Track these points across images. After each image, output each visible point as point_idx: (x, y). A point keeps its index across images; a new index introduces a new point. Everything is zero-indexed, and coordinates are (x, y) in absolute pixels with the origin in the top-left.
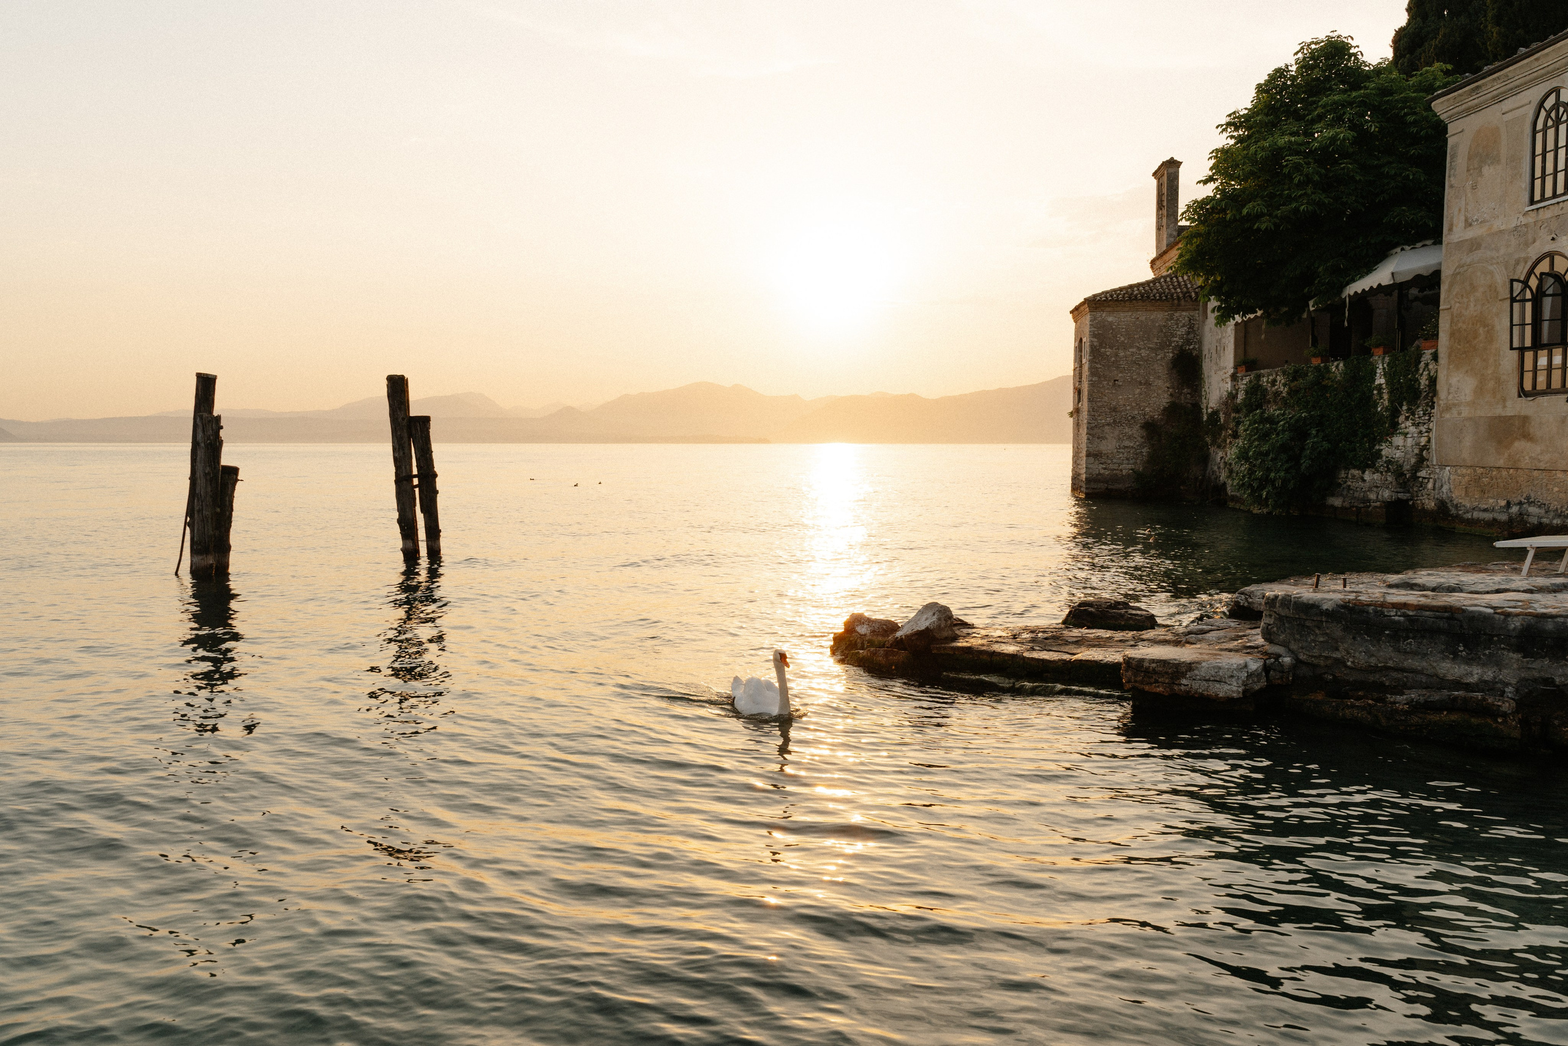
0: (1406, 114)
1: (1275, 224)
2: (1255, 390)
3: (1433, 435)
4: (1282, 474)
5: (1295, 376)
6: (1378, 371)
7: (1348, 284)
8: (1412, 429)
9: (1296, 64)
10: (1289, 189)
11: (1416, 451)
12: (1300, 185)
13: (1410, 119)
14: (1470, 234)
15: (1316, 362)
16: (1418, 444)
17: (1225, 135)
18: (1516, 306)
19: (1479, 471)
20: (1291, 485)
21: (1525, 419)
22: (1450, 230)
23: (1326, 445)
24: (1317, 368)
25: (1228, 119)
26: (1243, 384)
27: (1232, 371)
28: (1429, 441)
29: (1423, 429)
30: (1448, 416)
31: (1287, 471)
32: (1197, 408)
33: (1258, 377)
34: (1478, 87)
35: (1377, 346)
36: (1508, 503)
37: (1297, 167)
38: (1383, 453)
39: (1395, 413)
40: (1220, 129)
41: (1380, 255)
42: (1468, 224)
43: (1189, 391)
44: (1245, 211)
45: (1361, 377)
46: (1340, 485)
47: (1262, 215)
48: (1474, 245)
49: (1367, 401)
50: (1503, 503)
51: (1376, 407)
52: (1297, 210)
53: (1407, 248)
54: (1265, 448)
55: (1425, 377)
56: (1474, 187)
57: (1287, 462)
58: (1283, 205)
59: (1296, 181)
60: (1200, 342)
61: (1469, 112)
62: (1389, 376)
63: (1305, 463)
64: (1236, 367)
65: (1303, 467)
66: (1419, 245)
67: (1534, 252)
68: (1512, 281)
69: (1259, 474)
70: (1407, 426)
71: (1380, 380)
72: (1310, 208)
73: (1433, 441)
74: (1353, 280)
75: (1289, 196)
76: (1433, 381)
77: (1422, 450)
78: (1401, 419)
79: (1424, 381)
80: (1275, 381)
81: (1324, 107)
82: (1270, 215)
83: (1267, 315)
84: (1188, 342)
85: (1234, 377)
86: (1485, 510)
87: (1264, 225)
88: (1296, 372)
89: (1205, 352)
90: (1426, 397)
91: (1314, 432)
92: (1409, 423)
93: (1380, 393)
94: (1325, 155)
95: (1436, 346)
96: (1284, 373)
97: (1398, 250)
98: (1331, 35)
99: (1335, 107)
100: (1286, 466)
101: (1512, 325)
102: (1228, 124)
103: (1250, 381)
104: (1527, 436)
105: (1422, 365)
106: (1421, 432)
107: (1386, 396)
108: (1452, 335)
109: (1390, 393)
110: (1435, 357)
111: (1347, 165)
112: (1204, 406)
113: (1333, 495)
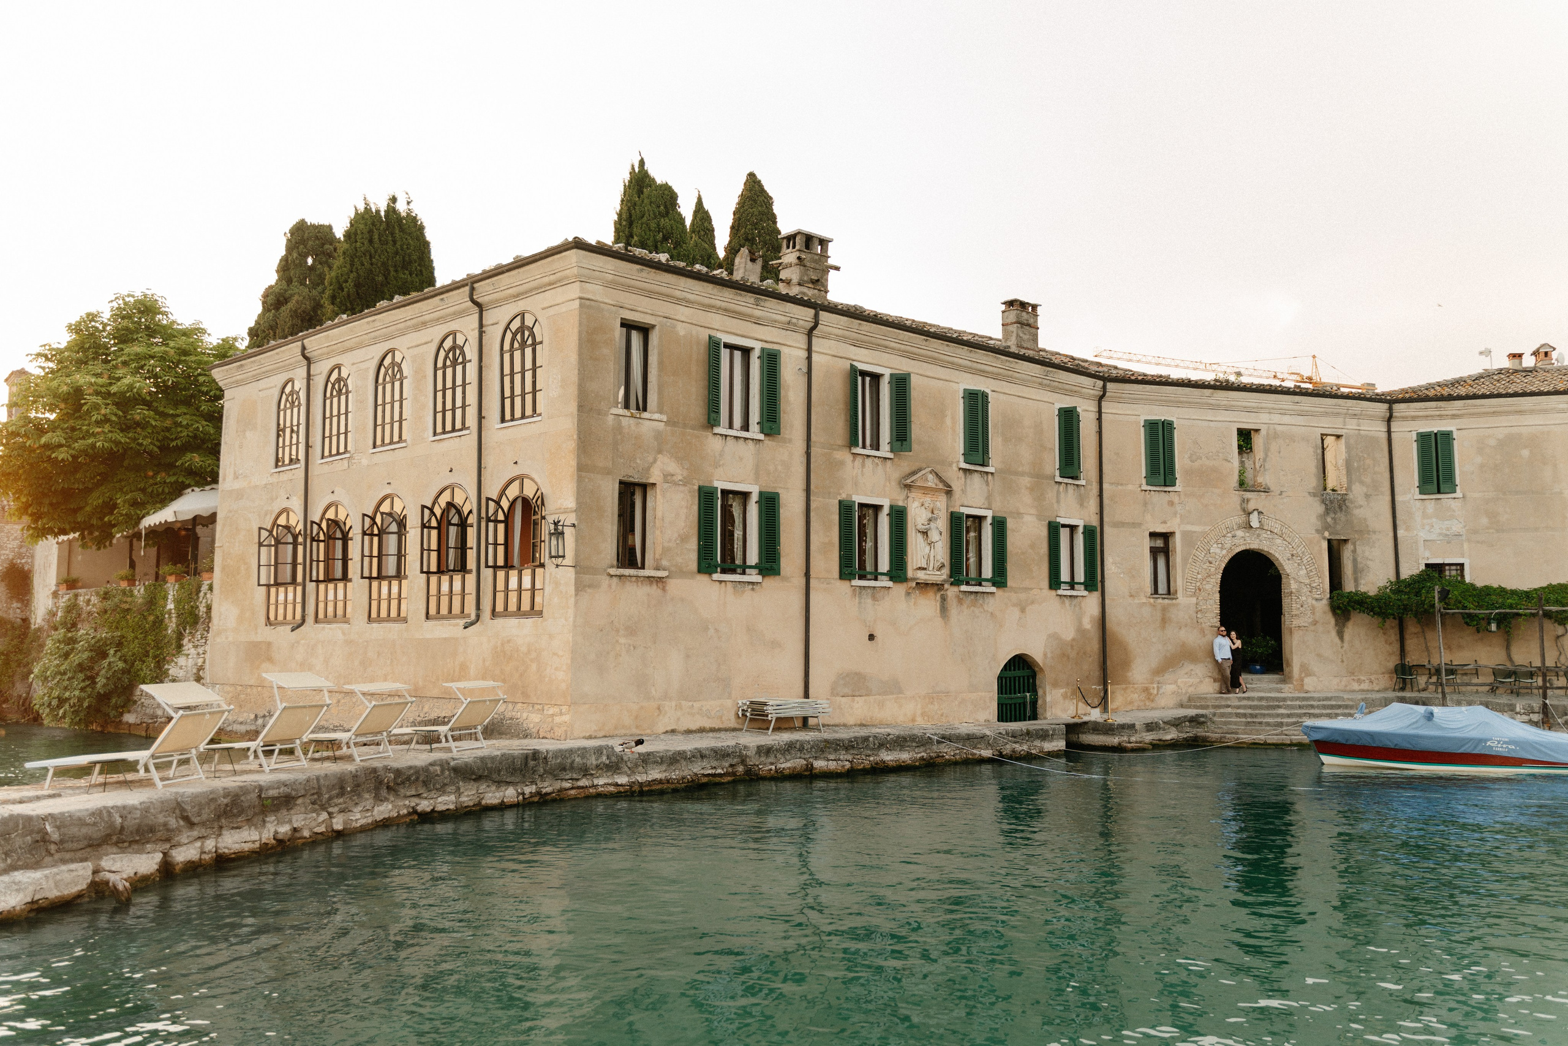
0: (200, 375)
1: (72, 456)
2: (72, 607)
3: (207, 656)
4: (77, 693)
5: (106, 596)
6: (170, 597)
7: (143, 517)
8: (193, 651)
9: (112, 310)
10: (89, 425)
11: (195, 671)
12: (98, 423)
13: (201, 379)
14: (237, 485)
15: (124, 585)
16: (196, 664)
17: (35, 363)
18: (263, 549)
19: (239, 688)
20: (86, 704)
21: (269, 644)
22: (224, 479)
23: (121, 665)
24: (124, 592)
25: (38, 350)
26: (63, 601)
27: (54, 588)
28: (204, 662)
29: (201, 650)
30: (218, 640)
31: (82, 689)
32: (26, 621)
33: (76, 596)
34: (242, 366)
35: (171, 574)
36: (256, 716)
37: (96, 407)
38: (170, 672)
39: (180, 636)
40: (30, 358)
41: (177, 492)
42: (236, 477)
43: (19, 605)
44: (43, 440)
45: (153, 601)
46: (135, 702)
47: (61, 446)
48: (239, 495)
49: (159, 623)
50: (252, 716)
51: (166, 630)
52: (93, 446)
53: (196, 489)
54: (63, 668)
55: (203, 604)
56: (241, 447)
57: (83, 681)
58: (83, 438)
59: (94, 419)
60: (33, 557)
61: (239, 384)
62: (178, 601)
63: (101, 681)
64: (58, 585)
65: (98, 686)
66: (208, 488)
67: (277, 508)
68: (260, 529)
69: (56, 693)
70: (188, 645)
71: (171, 606)
72: (106, 445)
73: (207, 662)
74: (148, 514)
75: (88, 431)
76: (209, 608)
77: (199, 670)
78: (185, 641)
79: (202, 609)
80: (89, 599)
81: (129, 355)
82: (69, 447)
83: (83, 537)
84: (20, 556)
85: (55, 594)
86: (241, 723)
87: (62, 455)
88: (106, 593)
89: (36, 567)
90: (203, 623)
91: (112, 652)
92: (190, 645)
93: (170, 618)
94: (126, 401)
95: (211, 578)
96: (97, 594)
97: (189, 490)
98: (148, 292)
99: (139, 357)
100: (82, 685)
101: (259, 566)
102: (39, 355)
103: (69, 600)
104: (270, 659)
105: (202, 594)
106: (198, 654)
107: (174, 620)
108: (223, 569)
109: (178, 616)
110: (211, 588)
111: (139, 413)
112: (32, 621)
113: (129, 712)
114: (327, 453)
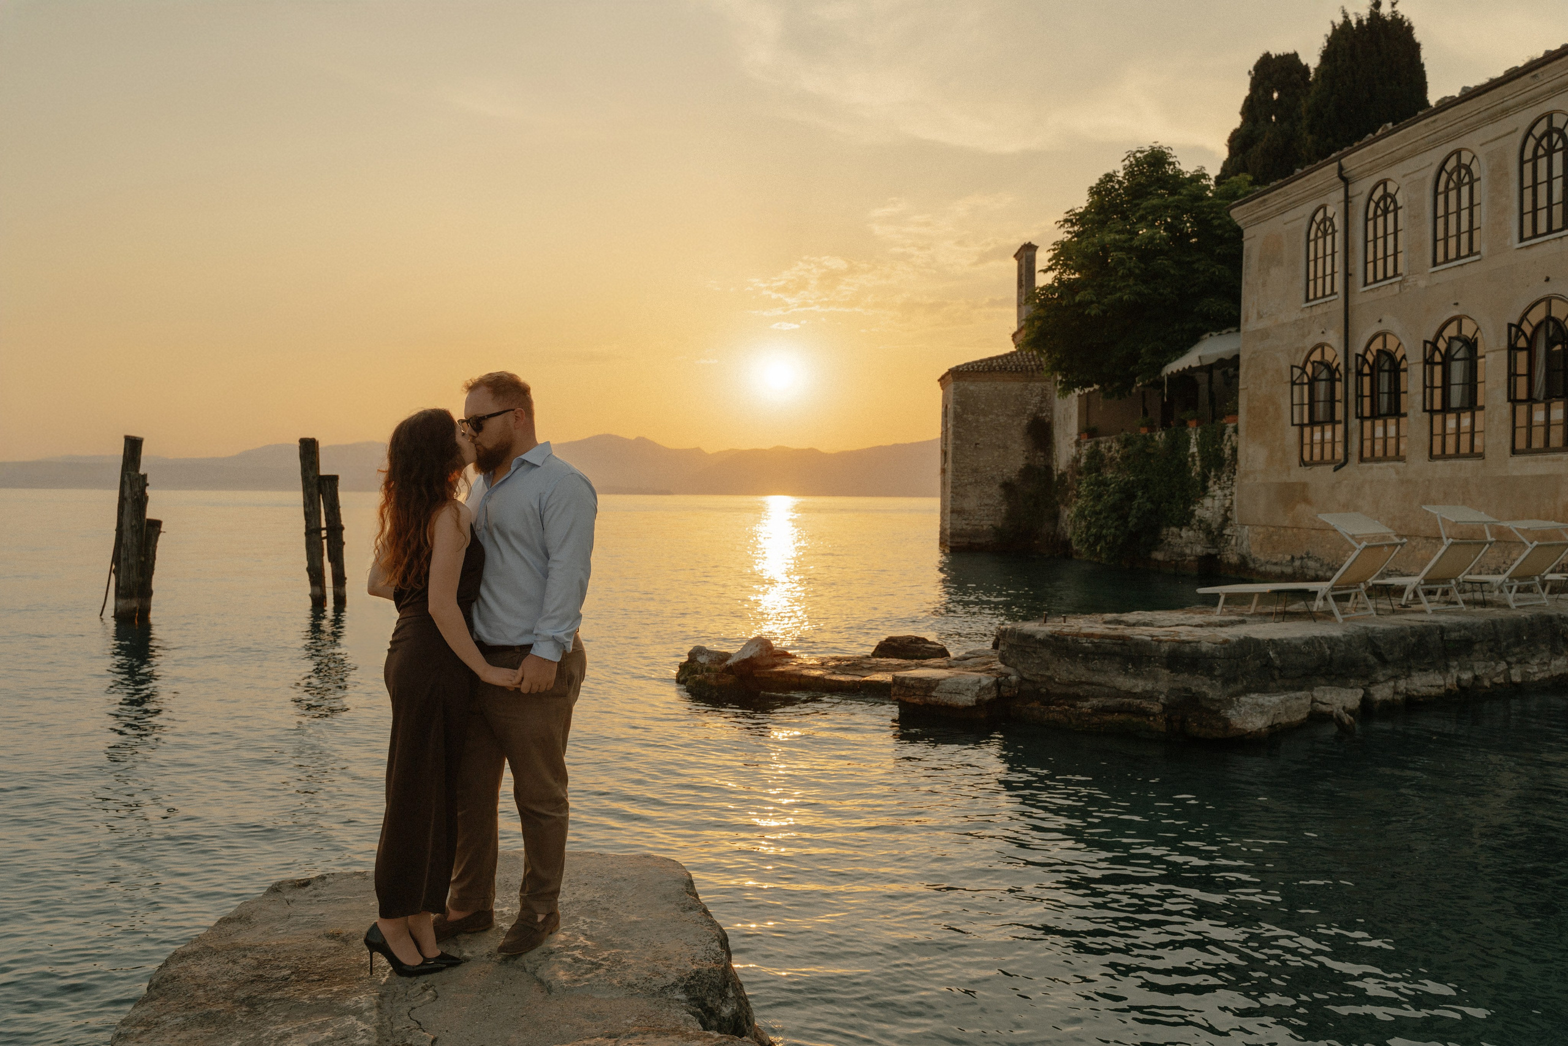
0: (1213, 218)
1: (1103, 311)
2: (1094, 455)
3: (1235, 497)
4: (1113, 530)
5: (1127, 443)
6: (1192, 441)
7: (1165, 364)
8: (1219, 492)
9: (1124, 169)
10: (1115, 280)
11: (1222, 512)
12: (1123, 277)
13: (1216, 222)
14: (1261, 325)
15: (1144, 431)
16: (1223, 506)
17: (1063, 230)
18: (1296, 388)
19: (1271, 529)
20: (1120, 541)
21: (1305, 485)
22: (1246, 320)
23: (1149, 506)
24: (1144, 437)
25: (1066, 216)
26: (1086, 448)
27: (1076, 437)
28: (1232, 503)
29: (1227, 492)
30: (1246, 482)
31: (1116, 528)
32: (1049, 469)
33: (1098, 444)
34: (1265, 200)
35: (1192, 419)
36: (1293, 558)
37: (1121, 262)
38: (1196, 513)
39: (1205, 478)
40: (1058, 225)
41: (1193, 339)
42: (1260, 316)
43: (1043, 454)
44: (1077, 299)
45: (1177, 445)
46: (1162, 541)
47: (1092, 302)
48: (1264, 334)
49: (1183, 467)
50: (1289, 558)
51: (1190, 472)
52: (1121, 299)
53: (1214, 334)
54: (1098, 508)
55: (1228, 447)
56: (1264, 284)
57: (1116, 520)
58: (1111, 294)
59: (1120, 274)
60: (1052, 410)
61: (1259, 220)
62: (1201, 445)
63: (1132, 521)
64: (1079, 434)
65: (1130, 525)
66: (1224, 332)
67: (1309, 343)
68: (1292, 367)
69: (1093, 531)
70: (1214, 488)
71: (1194, 449)
72: (1132, 298)
73: (1235, 503)
74: (1170, 361)
75: (1114, 287)
76: (1234, 450)
77: (1226, 511)
78: (1211, 483)
79: (1227, 451)
80: (1111, 447)
81: (1145, 209)
82: (1099, 303)
83: (1103, 389)
84: (1041, 410)
85: (1078, 443)
86: (1276, 564)
87: (1094, 311)
88: (1127, 440)
89: (1056, 419)
90: (1229, 465)
91: (1140, 494)
92: (1216, 487)
93: (1194, 461)
94: (1147, 253)
95: (1236, 421)
96: (1118, 440)
97: (1207, 335)
98: (1154, 145)
99: (1154, 210)
100: (1116, 523)
101: (1292, 405)
102: (1066, 221)
103: (1091, 447)
104: (1306, 500)
105: (1226, 437)
106: (1225, 495)
107: (1198, 463)
108: (1249, 411)
109: (1202, 460)
110: (1236, 430)
111: (1161, 262)
112: (1055, 468)
113: (1156, 550)
114: (1370, 279)
